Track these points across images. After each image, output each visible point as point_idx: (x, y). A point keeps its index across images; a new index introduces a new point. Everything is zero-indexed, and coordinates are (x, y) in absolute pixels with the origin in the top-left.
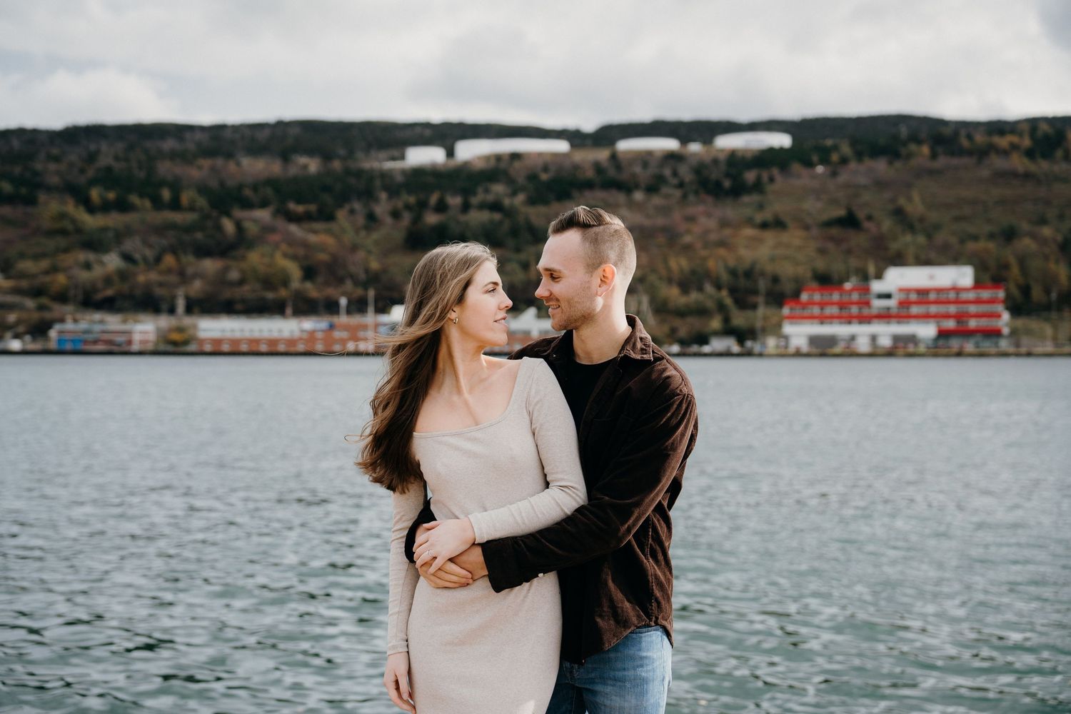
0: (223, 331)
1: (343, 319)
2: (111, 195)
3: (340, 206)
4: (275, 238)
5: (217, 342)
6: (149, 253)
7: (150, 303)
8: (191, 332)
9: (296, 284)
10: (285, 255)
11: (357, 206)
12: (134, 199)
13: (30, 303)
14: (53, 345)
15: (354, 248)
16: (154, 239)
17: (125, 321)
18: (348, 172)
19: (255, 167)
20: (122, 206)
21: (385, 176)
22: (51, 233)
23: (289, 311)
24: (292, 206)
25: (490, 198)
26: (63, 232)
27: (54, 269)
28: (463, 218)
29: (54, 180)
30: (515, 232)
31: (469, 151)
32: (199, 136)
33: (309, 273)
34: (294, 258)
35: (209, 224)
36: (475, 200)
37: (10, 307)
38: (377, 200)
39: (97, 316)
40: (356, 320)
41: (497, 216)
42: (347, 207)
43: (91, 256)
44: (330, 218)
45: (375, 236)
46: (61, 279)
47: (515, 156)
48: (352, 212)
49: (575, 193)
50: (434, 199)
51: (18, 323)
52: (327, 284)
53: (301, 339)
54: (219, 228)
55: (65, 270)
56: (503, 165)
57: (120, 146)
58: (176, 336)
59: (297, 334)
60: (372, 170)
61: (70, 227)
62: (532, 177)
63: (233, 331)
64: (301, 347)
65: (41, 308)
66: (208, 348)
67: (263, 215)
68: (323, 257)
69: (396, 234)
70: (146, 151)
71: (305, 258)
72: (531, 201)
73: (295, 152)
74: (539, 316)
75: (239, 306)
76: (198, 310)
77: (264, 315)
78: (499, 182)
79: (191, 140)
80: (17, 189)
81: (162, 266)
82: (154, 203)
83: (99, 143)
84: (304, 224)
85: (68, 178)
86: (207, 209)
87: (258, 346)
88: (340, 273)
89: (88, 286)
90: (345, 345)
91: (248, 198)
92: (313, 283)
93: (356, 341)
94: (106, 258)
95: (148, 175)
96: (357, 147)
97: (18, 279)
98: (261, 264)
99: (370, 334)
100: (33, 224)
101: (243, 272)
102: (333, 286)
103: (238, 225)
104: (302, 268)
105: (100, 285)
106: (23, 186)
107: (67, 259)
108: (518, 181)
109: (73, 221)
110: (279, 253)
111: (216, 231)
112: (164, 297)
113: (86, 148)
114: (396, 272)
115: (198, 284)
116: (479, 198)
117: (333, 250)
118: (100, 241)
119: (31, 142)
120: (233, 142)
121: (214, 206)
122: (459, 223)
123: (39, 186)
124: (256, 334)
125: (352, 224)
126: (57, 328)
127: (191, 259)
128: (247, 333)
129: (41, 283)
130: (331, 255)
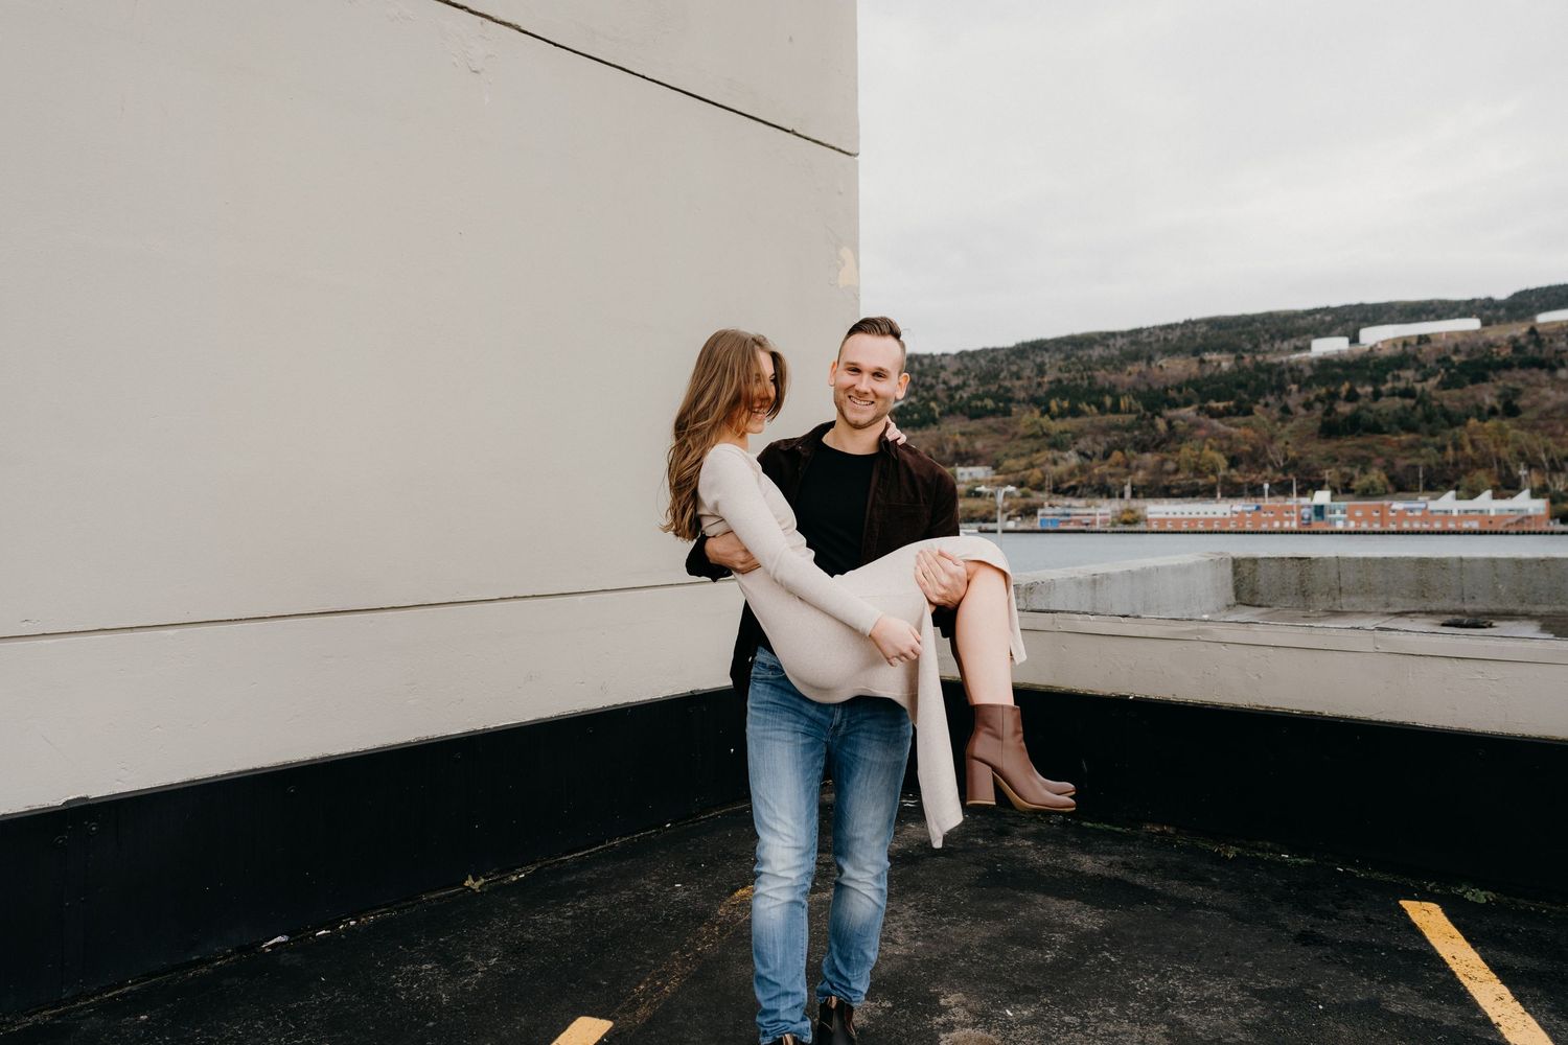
0: (1167, 513)
1: (1267, 502)
2: (1066, 404)
3: (1257, 403)
4: (1203, 432)
5: (1163, 521)
6: (1100, 449)
7: (1105, 491)
8: (1139, 512)
9: (1222, 473)
10: (1211, 448)
11: (1271, 399)
12: (1083, 406)
14: (1038, 526)
15: (1272, 439)
16: (1101, 438)
17: (1089, 506)
18: (1258, 367)
19: (1177, 367)
20: (1075, 412)
21: (1293, 369)
22: (1025, 437)
23: (1219, 495)
24: (1213, 404)
25: (1401, 385)
26: (1034, 436)
27: (1031, 466)
28: (1375, 406)
29: (1022, 395)
30: (1428, 418)
31: (1374, 336)
32: (1120, 342)
33: (1234, 462)
34: (1220, 450)
35: (1145, 422)
36: (1384, 388)
38: (1289, 393)
39: (1068, 501)
40: (1280, 502)
41: (1409, 402)
42: (1262, 401)
43: (1056, 454)
44: (1249, 412)
45: (1290, 426)
46: (1037, 474)
47: (1423, 339)
48: (1267, 406)
49: (1491, 374)
50: (1345, 388)
52: (1249, 471)
53: (1232, 519)
54: (1153, 426)
55: (1038, 466)
56: (1411, 349)
57: (1060, 358)
58: (1127, 517)
59: (1228, 515)
60: (1282, 363)
61: (1040, 433)
62: (1444, 361)
63: (1175, 513)
64: (1232, 527)
65: (1024, 496)
66: (1155, 527)
67: (1188, 412)
68: (1247, 448)
69: (1311, 424)
70: (1080, 359)
71: (1229, 449)
72: (1444, 385)
73: (1206, 350)
74: (1458, 498)
75: (1175, 491)
76: (1141, 495)
77: (1197, 499)
78: (1409, 368)
79: (1114, 345)
80: (996, 404)
81: (1112, 460)
82: (1099, 408)
83: (1042, 356)
84: (1225, 419)
85: (1031, 392)
86: (1142, 411)
87: (1196, 525)
88: (1261, 461)
89: (1057, 478)
90: (1271, 524)
91: (1174, 399)
92: (1238, 470)
93: (1282, 520)
94: (1066, 455)
95: (1090, 384)
96: (1261, 340)
97: (1006, 474)
98: (1192, 456)
99: (1295, 515)
100: (1011, 431)
101: (1177, 462)
102: (1255, 472)
103: (1169, 423)
104: (1227, 458)
105: (1065, 477)
106: (1000, 401)
107: (1039, 458)
108: (1428, 366)
109: (1042, 427)
110: (1207, 447)
111: (1151, 429)
112: (1114, 485)
113: (1034, 361)
114: (1313, 459)
115: (1141, 474)
116: (1389, 385)
117: (1253, 441)
118: (1062, 442)
119: (993, 360)
120: (1150, 344)
121: (1147, 408)
122: (1371, 411)
123: (1010, 400)
124: (1194, 516)
125: (1268, 417)
126: (1040, 512)
127: (1134, 453)
128: (1186, 516)
129: (1023, 476)
130: (1252, 446)
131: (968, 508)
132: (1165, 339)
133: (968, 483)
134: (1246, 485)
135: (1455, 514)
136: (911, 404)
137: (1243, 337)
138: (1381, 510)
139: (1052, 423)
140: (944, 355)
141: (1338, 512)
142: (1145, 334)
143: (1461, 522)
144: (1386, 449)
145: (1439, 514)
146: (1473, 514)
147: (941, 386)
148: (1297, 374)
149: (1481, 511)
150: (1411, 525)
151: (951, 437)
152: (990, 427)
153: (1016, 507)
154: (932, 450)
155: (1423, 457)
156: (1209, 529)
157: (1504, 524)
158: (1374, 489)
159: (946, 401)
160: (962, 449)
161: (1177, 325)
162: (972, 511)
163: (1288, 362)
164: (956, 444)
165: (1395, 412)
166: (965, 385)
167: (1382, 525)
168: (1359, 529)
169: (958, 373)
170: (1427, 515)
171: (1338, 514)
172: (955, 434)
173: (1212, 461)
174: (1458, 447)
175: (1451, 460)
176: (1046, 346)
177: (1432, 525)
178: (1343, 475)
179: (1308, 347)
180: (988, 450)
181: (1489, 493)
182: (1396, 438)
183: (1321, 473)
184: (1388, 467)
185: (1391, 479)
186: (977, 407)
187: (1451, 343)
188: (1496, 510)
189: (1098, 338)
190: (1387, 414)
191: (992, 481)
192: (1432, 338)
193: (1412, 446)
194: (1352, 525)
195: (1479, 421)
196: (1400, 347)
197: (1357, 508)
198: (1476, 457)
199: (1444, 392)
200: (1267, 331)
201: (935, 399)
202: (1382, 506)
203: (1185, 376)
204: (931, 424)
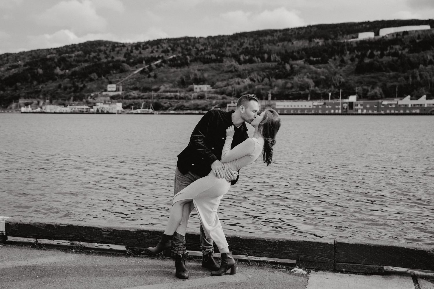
0: (285, 106)
1: (329, 101)
2: (247, 58)
3: (331, 58)
4: (306, 70)
5: (283, 110)
6: (259, 78)
7: (260, 97)
8: (274, 106)
9: (312, 88)
10: (308, 77)
11: (337, 57)
12: (255, 58)
13: (220, 97)
15: (335, 74)
16: (261, 73)
18: (334, 44)
19: (298, 44)
20: (251, 61)
21: (348, 44)
22: (227, 72)
23: (309, 98)
24: (312, 58)
25: (393, 51)
26: (231, 72)
27: (228, 85)
28: (380, 60)
29: (229, 53)
30: (403, 65)
31: (384, 32)
32: (279, 34)
33: (317, 83)
34: (312, 78)
35: (281, 66)
36: (386, 52)
37: (213, 98)
38: (345, 55)
40: (335, 101)
41: (395, 58)
42: (333, 58)
43: (240, 80)
44: (326, 62)
45: (344, 68)
46: (230, 88)
47: (405, 33)
48: (335, 59)
49: (432, 47)
50: (369, 52)
51: (216, 104)
52: (324, 88)
53: (313, 108)
54: (284, 68)
55: (231, 85)
56: (399, 37)
57: (251, 39)
59: (311, 107)
60: (344, 42)
61: (234, 70)
62: (413, 41)
63: (288, 106)
64: (313, 112)
65: (223, 98)
67: (301, 62)
68: (323, 77)
69: (352, 67)
70: (260, 41)
71: (316, 78)
72: (411, 51)
73: (314, 37)
74: (411, 99)
75: (291, 97)
76: (276, 98)
77: (300, 100)
78: (397, 44)
79: (276, 35)
80: (217, 57)
81: (264, 82)
82: (261, 60)
83: (244, 39)
84: (316, 65)
85: (233, 52)
86: (280, 61)
87: (297, 111)
88: (329, 83)
89: (239, 90)
90: (330, 111)
91: (295, 56)
92: (318, 87)
93: (335, 110)
94: (245, 80)
95: (260, 49)
96: (339, 34)
97: (216, 88)
98: (299, 81)
99: (340, 107)
100: (222, 69)
101: (292, 84)
102: (326, 89)
103: (291, 66)
104: (314, 82)
105: (242, 90)
106: (219, 56)
107: (232, 81)
108: (406, 44)
109: (235, 67)
110: (306, 77)
111: (283, 69)
112: (264, 94)
113: (240, 41)
114: (352, 82)
115: (276, 88)
116: (388, 51)
117: (326, 74)
118: (243, 74)
119: (222, 40)
120: (291, 35)
121: (282, 59)
122: (378, 62)
123: (223, 56)
124: (297, 107)
125: (335, 65)
126: (228, 105)
127: (274, 79)
128: (293, 107)
129: (224, 89)
130: (326, 77)
131: (197, 104)
132: (298, 33)
133: (198, 93)
134: (322, 94)
135: (410, 106)
136: (178, 57)
137: (331, 33)
138: (378, 104)
139: (239, 66)
140: (200, 38)
141: (359, 105)
142: (290, 31)
143: (412, 110)
144: (384, 78)
145: (403, 106)
146: (418, 106)
147: (195, 49)
148: (350, 46)
149: (421, 105)
150: (390, 111)
151: (193, 71)
152: (212, 68)
153: (218, 103)
154: (184, 77)
155: (399, 82)
156: (302, 113)
157: (430, 111)
158: (377, 96)
159: (195, 55)
160: (198, 77)
161: (304, 27)
162: (198, 105)
163: (347, 42)
164: (196, 75)
165: (389, 62)
166: (205, 49)
167: (378, 111)
168: (368, 113)
169: (203, 45)
170: (398, 107)
171: (359, 106)
172: (195, 70)
173: (307, 83)
174: (414, 77)
175: (411, 83)
176: (246, 35)
177: (399, 111)
178: (364, 90)
179: (357, 37)
180: (210, 77)
181: (425, 96)
182: (388, 74)
183: (354, 89)
184: (384, 87)
185: (384, 91)
186: (207, 58)
187: (417, 35)
188: (427, 104)
189: (269, 32)
190: (386, 63)
191: (209, 92)
192: (409, 33)
193: (395, 77)
194: (365, 111)
195: (424, 65)
196: (395, 36)
197: (368, 103)
198: (422, 81)
199: (411, 55)
200: (341, 31)
201: (190, 54)
202: (378, 103)
203: (302, 47)
204: (186, 66)
